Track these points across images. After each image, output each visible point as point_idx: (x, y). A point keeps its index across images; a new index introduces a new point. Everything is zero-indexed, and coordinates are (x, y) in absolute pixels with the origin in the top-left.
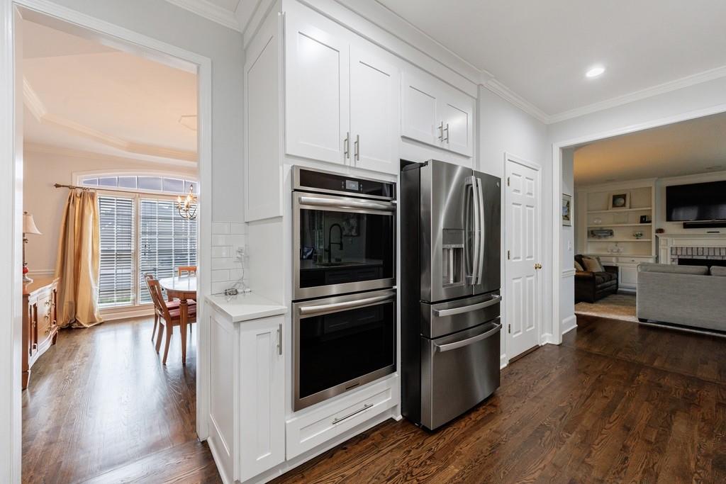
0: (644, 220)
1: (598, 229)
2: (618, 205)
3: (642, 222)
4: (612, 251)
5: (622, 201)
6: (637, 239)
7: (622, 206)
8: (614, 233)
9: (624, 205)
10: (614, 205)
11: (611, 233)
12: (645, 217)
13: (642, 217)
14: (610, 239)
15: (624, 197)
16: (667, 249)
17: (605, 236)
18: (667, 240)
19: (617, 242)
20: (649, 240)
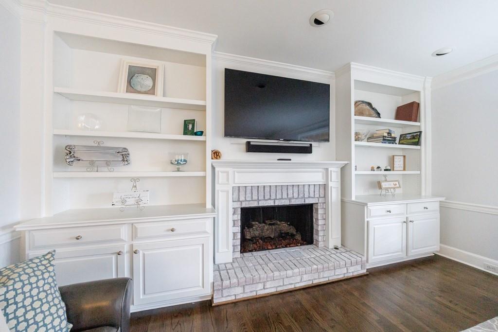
0: (189, 128)
1: (91, 143)
2: (139, 88)
3: (186, 132)
4: (123, 202)
5: (149, 82)
6: (178, 170)
7: (146, 93)
8: (132, 157)
9: (152, 91)
10: (131, 87)
11: (124, 156)
12: (193, 122)
13: (186, 123)
14: (123, 171)
15: (152, 73)
16: (228, 192)
17: (108, 163)
18: (227, 173)
19: (135, 180)
20: (201, 174)
